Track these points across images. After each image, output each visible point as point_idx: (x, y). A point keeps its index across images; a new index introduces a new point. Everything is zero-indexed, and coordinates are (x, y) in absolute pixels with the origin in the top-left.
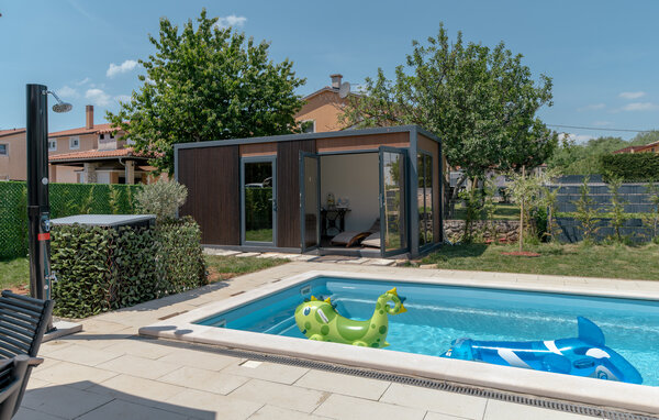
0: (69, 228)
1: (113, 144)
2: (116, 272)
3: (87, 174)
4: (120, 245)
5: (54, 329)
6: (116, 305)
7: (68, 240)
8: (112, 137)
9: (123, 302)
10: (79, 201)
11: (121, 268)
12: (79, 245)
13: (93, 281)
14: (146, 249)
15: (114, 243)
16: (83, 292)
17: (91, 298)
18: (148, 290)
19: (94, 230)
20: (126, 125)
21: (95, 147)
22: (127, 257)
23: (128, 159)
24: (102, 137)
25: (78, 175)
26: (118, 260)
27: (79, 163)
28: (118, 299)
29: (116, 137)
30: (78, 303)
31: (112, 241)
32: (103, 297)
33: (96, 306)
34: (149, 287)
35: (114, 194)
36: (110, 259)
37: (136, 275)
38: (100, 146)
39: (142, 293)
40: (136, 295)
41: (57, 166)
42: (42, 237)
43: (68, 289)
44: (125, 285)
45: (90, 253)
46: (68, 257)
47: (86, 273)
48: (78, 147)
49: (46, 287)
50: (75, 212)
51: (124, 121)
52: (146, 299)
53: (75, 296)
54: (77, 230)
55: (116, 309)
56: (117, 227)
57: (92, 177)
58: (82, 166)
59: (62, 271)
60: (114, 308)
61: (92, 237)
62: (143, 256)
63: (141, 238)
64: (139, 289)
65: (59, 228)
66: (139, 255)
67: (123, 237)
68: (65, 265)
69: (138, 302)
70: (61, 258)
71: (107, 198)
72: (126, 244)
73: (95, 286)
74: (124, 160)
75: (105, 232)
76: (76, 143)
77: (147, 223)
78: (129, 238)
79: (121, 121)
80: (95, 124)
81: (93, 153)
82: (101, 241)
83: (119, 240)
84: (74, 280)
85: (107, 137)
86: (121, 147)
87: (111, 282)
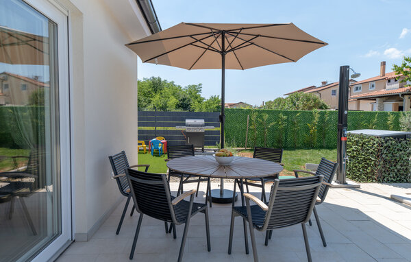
0: (358, 136)
1: (397, 85)
2: (382, 163)
3: (377, 105)
4: (386, 147)
5: (347, 183)
6: (381, 180)
7: (357, 142)
8: (396, 81)
9: (385, 180)
10: (369, 121)
11: (385, 160)
12: (362, 146)
13: (369, 165)
14: (403, 152)
15: (382, 146)
16: (363, 170)
17: (367, 174)
18: (403, 177)
19: (370, 138)
20: (406, 72)
21: (385, 88)
22: (389, 155)
23: (405, 94)
24: (389, 81)
25: (373, 106)
26: (384, 156)
27: (373, 98)
28: (382, 177)
29: (398, 81)
30: (360, 175)
31: (381, 145)
32: (374, 175)
33: (369, 178)
34: (403, 175)
35: (391, 118)
36: (379, 154)
37: (395, 166)
38: (387, 87)
39: (398, 177)
40: (394, 178)
41: (361, 101)
42: (343, 139)
43: (356, 167)
44: (387, 171)
45: (368, 150)
46: (357, 151)
47: (365, 160)
48: (374, 88)
49: (344, 163)
50: (366, 127)
51: (405, 69)
52: (400, 181)
53: (359, 171)
54: (362, 137)
55: (380, 182)
56: (384, 137)
57: (381, 107)
58: (375, 100)
59: (353, 157)
60: (379, 182)
61: (369, 142)
62: (400, 155)
63: (399, 145)
64: (396, 175)
65: (353, 135)
66: (398, 155)
67: (388, 143)
68: (355, 154)
69: (396, 182)
70: (353, 150)
71: (386, 120)
72: (389, 147)
73: (369, 168)
74: (403, 95)
75: (377, 140)
76: (373, 86)
77: (405, 137)
78: (391, 144)
79: (402, 70)
80: (386, 73)
81: (383, 92)
82: (374, 144)
83: (385, 145)
84: (359, 163)
85: (392, 81)
86: (401, 87)
87: (379, 167)
